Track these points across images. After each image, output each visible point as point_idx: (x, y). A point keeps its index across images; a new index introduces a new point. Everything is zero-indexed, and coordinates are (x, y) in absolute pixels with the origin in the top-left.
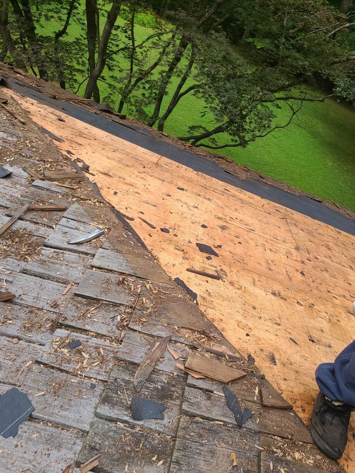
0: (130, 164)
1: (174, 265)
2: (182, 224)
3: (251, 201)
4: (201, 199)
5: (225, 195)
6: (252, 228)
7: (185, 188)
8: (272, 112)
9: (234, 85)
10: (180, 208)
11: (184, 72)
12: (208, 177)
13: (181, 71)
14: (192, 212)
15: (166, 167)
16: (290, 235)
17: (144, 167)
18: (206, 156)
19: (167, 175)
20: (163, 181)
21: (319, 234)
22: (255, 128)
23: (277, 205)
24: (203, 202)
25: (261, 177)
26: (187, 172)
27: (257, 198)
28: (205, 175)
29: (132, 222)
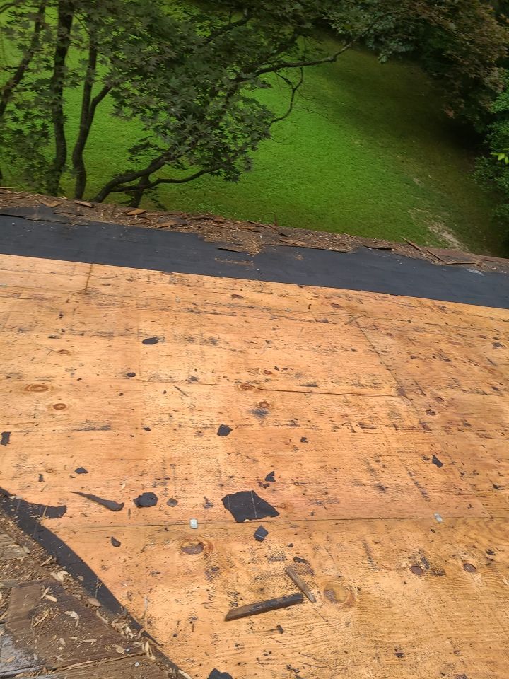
0: (26, 320)
1: (193, 620)
2: (179, 451)
3: (286, 303)
4: (195, 347)
5: (238, 313)
6: (311, 381)
7: (159, 334)
8: (263, 107)
9: (184, 78)
10: (162, 401)
11: (83, 74)
12: (193, 278)
13: (76, 75)
14: (188, 401)
15: (108, 290)
16: (377, 361)
17: (61, 316)
18: (176, 226)
19: (113, 314)
20: (109, 336)
21: (418, 330)
22: (246, 145)
23: (330, 290)
24: (202, 357)
25: (282, 235)
26: (150, 285)
27: (292, 289)
28: (187, 276)
29: (63, 520)
